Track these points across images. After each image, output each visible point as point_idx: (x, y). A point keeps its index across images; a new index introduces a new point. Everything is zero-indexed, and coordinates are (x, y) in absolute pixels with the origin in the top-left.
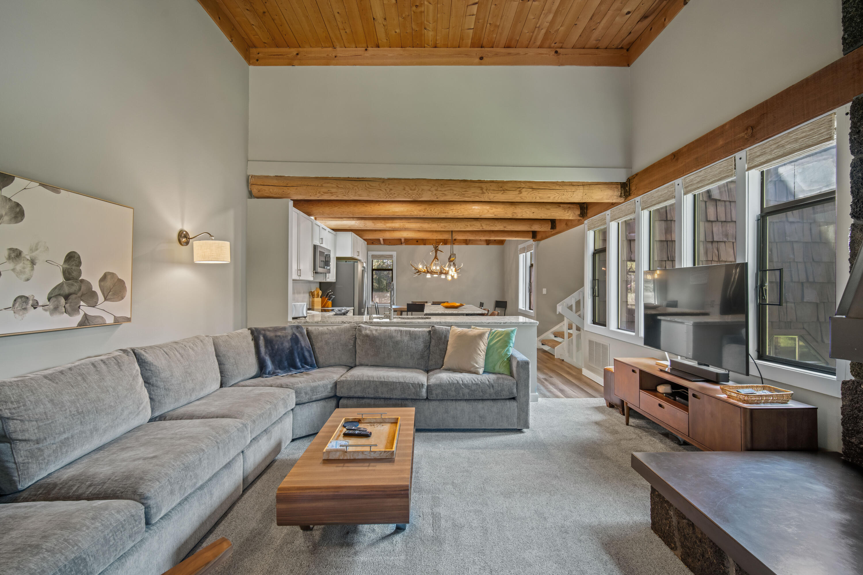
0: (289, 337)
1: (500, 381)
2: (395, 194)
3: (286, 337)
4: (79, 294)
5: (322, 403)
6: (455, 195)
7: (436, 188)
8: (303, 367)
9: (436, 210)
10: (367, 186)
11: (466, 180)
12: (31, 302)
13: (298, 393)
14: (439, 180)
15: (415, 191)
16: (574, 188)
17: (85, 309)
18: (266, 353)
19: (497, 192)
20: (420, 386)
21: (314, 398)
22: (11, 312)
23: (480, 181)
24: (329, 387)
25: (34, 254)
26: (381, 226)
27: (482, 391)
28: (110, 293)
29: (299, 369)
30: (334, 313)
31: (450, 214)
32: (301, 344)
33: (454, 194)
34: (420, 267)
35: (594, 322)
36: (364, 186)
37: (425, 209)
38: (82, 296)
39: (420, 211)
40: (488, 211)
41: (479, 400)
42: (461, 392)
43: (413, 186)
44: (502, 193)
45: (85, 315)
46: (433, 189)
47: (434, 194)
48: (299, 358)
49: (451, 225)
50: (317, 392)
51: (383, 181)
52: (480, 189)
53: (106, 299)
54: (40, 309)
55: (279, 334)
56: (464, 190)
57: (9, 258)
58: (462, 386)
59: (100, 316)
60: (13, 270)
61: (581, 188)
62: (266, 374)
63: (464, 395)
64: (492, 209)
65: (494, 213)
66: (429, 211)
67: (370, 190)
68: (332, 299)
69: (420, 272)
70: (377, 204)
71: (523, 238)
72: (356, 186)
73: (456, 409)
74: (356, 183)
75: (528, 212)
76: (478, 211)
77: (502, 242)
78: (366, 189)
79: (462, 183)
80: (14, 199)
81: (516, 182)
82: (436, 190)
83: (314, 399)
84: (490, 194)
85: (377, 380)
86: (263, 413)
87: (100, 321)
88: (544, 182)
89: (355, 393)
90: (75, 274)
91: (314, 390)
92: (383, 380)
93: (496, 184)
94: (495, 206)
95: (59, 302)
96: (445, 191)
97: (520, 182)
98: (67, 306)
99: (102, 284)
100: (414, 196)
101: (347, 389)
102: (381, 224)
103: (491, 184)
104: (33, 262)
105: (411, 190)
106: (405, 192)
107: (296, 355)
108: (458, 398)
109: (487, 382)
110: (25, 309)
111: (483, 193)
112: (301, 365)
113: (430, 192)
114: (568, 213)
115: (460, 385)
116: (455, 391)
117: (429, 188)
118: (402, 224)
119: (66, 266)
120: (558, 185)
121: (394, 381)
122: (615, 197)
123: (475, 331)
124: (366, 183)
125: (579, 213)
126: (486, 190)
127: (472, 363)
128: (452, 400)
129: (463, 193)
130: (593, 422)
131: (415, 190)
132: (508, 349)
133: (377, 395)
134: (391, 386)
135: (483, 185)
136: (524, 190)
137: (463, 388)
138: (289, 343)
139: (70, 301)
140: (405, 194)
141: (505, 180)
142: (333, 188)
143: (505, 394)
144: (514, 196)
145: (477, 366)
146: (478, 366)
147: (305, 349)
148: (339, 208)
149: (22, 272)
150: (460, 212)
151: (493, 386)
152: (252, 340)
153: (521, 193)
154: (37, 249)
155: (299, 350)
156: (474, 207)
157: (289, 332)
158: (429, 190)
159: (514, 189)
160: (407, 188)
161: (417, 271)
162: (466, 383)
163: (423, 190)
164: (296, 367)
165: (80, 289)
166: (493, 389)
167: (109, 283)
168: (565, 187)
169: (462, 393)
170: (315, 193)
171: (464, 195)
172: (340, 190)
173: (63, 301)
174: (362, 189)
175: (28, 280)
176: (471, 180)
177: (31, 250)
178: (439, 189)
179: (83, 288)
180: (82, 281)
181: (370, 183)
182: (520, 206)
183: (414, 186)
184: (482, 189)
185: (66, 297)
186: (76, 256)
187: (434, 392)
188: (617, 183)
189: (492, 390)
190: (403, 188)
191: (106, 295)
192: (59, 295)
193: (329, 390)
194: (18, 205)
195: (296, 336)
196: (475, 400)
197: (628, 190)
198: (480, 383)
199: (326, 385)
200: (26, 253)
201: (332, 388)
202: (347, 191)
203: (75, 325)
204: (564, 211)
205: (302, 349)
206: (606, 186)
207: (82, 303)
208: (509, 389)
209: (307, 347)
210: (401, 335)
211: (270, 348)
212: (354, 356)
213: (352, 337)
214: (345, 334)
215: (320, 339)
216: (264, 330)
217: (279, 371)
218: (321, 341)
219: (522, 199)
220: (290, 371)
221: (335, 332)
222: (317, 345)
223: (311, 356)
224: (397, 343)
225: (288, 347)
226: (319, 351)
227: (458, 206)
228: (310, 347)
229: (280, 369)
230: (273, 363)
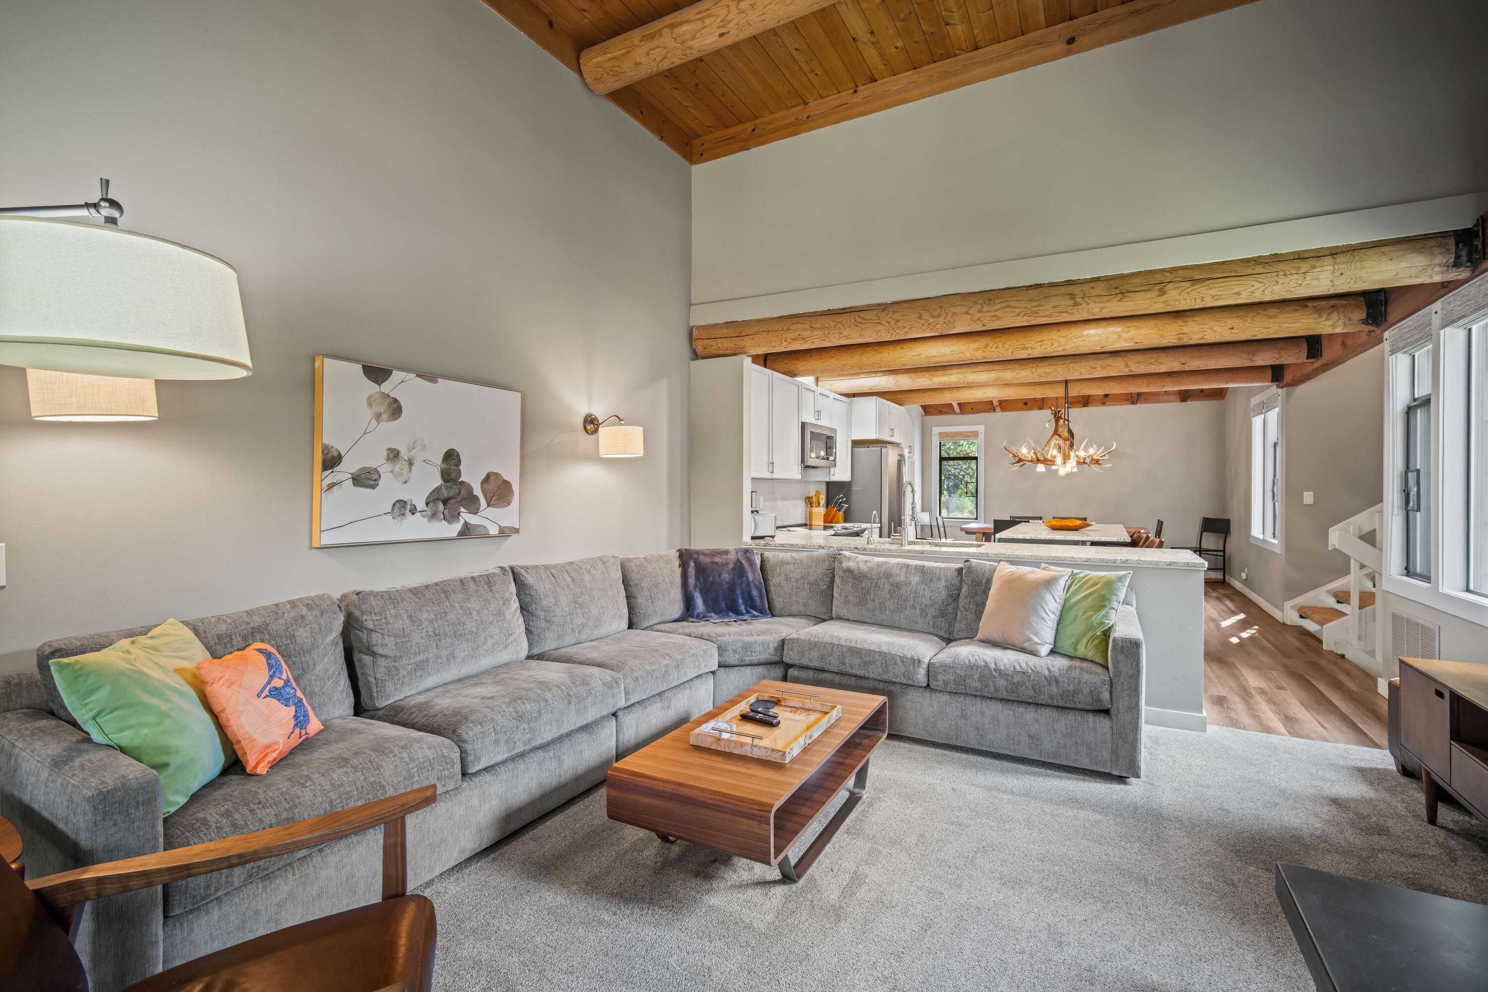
0: (731, 566)
1: (1073, 674)
2: (904, 327)
3: (727, 564)
4: (459, 499)
5: (760, 670)
6: (1018, 315)
7: (978, 307)
8: (748, 612)
9: (1007, 345)
10: (858, 319)
11: (1040, 284)
12: (409, 507)
13: (721, 650)
14: (985, 291)
15: (941, 319)
16: (1304, 266)
17: (465, 516)
19: (1108, 298)
20: (914, 662)
21: (748, 659)
22: (389, 518)
23: (1070, 283)
24: (772, 646)
25: (411, 454)
26: (924, 383)
28: (494, 498)
29: (742, 614)
30: (833, 532)
31: (1035, 350)
32: (747, 577)
33: (1014, 314)
34: (1024, 451)
35: (1408, 571)
36: (853, 321)
37: (987, 346)
38: (461, 501)
39: (976, 350)
40: (1120, 337)
42: (991, 684)
43: (935, 310)
44: (1118, 298)
45: (466, 523)
46: (971, 311)
47: (975, 318)
48: (743, 598)
49: (1060, 370)
50: (752, 652)
51: (884, 307)
52: (1069, 297)
53: (489, 505)
54: (418, 515)
55: (717, 559)
56: (1035, 304)
57: (388, 459)
58: (995, 673)
59: (481, 526)
60: (392, 471)
61: (1328, 260)
62: (693, 618)
63: (996, 689)
64: (1128, 332)
65: (1132, 339)
66: (993, 349)
67: (862, 326)
68: (843, 509)
69: (1024, 460)
70: (900, 347)
71: (1247, 382)
72: (840, 322)
73: (982, 713)
74: (839, 318)
75: (1218, 329)
76: (1097, 338)
77: (1219, 394)
78: (856, 326)
79: (1031, 292)
80: (391, 395)
81: (1151, 272)
82: (980, 311)
83: (747, 662)
84: (1092, 305)
85: (844, 644)
86: (654, 671)
87: (483, 531)
88: (1223, 263)
89: (810, 661)
90: (453, 475)
91: (747, 647)
92: (853, 645)
93: (1105, 282)
94: (1134, 324)
95: (437, 507)
96: (997, 310)
97: (1162, 271)
98: (446, 512)
99: (485, 486)
100: (939, 326)
101: (798, 653)
102: (924, 380)
103: (1093, 284)
104: (411, 463)
105: (933, 317)
106: (922, 322)
107: (738, 592)
108: (986, 694)
109: (1047, 673)
110: (403, 514)
111: (1076, 304)
112: (745, 609)
113: (968, 317)
114: (1327, 320)
115: (991, 670)
116: (979, 680)
117: (965, 309)
118: (961, 376)
119: (444, 466)
120: (1260, 263)
121: (872, 648)
122: (1437, 269)
124: (856, 314)
125: (1363, 315)
126: (1083, 298)
127: (1027, 632)
128: (976, 696)
129: (1033, 309)
130: (1326, 798)
131: (939, 316)
133: (842, 668)
134: (866, 656)
135: (1076, 290)
136: (1171, 286)
137: (995, 677)
138: (729, 574)
139: (449, 506)
140: (923, 325)
141: (1126, 272)
142: (804, 329)
144: (1148, 301)
145: (1037, 640)
146: (1040, 639)
147: (752, 585)
148: (837, 359)
149: (400, 474)
150: (1056, 344)
151: (1057, 682)
152: (680, 566)
153: (1163, 295)
154: (414, 448)
155: (744, 585)
156: (1086, 332)
157: (732, 556)
158: (967, 313)
159: (1146, 288)
160: (925, 315)
161: (1017, 459)
162: (1002, 668)
163: (954, 314)
164: (737, 612)
165: (459, 493)
166: (1058, 687)
167: (492, 485)
168: (1280, 266)
169: (994, 686)
170: (779, 343)
171: (1037, 313)
172: (816, 333)
173: (441, 506)
174: (849, 327)
175: (406, 482)
176: (1049, 283)
177: (409, 450)
178: (986, 308)
179: (463, 492)
180: (462, 483)
181: (862, 314)
182: (1196, 318)
183: (939, 310)
184: (1072, 296)
185: (445, 502)
186: (455, 454)
187: (940, 677)
188: (1443, 235)
189: (1055, 689)
190: (918, 316)
191: (489, 500)
192: (438, 499)
193: (772, 650)
194: (396, 400)
195: (742, 564)
197: (1480, 247)
198: (1030, 671)
199: (768, 644)
200: (404, 454)
201: (776, 649)
202: (827, 332)
203: (454, 534)
204: (1316, 316)
205: (748, 584)
206: (1406, 246)
207: (462, 509)
208: (1091, 692)
209: (757, 583)
210: (906, 573)
211: (702, 580)
212: (829, 603)
213: (828, 572)
214: (816, 566)
215: (778, 571)
216: (698, 553)
217: (713, 614)
218: (780, 574)
219: (1168, 305)
220: (729, 616)
221: (802, 561)
222: (774, 581)
223: (761, 597)
224: (897, 586)
225: (727, 580)
226: (775, 590)
227: (1053, 332)
228: (761, 583)
229: (715, 612)
230: (705, 602)
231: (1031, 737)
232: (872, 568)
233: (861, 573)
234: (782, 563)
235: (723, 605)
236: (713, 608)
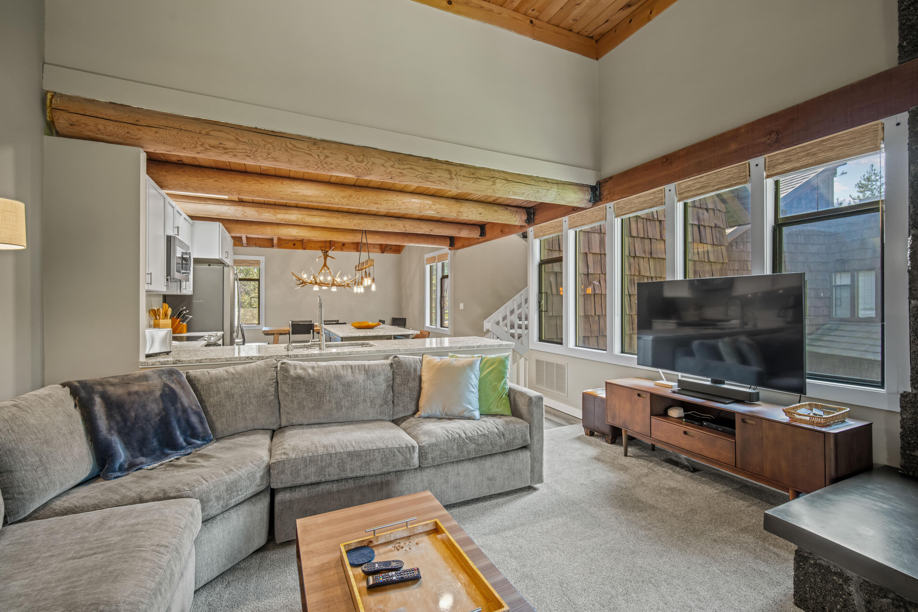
0: (158, 393)
1: (510, 427)
2: (331, 164)
3: (151, 392)
5: (245, 507)
6: (416, 176)
7: (391, 163)
8: (189, 443)
9: (365, 198)
10: (289, 145)
11: (431, 159)
14: (395, 153)
15: (363, 164)
16: (549, 186)
18: (110, 429)
19: (469, 179)
20: (408, 450)
21: (233, 501)
23: (447, 163)
24: (259, 475)
27: (491, 444)
29: (182, 448)
31: (383, 206)
32: (181, 403)
33: (414, 175)
34: (304, 276)
35: (540, 340)
36: (284, 145)
37: (351, 196)
39: (343, 197)
41: (486, 456)
42: (465, 449)
43: (359, 156)
44: (473, 181)
46: (386, 164)
47: (388, 171)
48: (180, 427)
50: (237, 491)
51: (315, 142)
52: (448, 172)
55: (135, 388)
56: (429, 171)
61: (556, 186)
62: (114, 472)
63: (468, 452)
67: (293, 152)
68: (187, 320)
71: (440, 245)
72: (271, 143)
73: (458, 474)
74: (270, 139)
76: (419, 205)
77: (399, 250)
78: (286, 150)
79: (426, 162)
81: (488, 169)
82: (392, 167)
84: (459, 181)
85: (341, 450)
88: (519, 174)
91: (232, 487)
93: (468, 169)
96: (404, 169)
97: (493, 170)
100: (359, 170)
103: (461, 168)
105: (357, 161)
106: (348, 163)
107: (175, 424)
108: (461, 459)
111: (451, 179)
112: (185, 440)
113: (384, 169)
114: (515, 218)
115: (464, 439)
116: (457, 449)
117: (383, 162)
120: (533, 179)
121: (369, 447)
122: (585, 201)
123: (463, 359)
124: (288, 141)
125: (526, 218)
126: (456, 175)
127: (465, 405)
128: (453, 462)
129: (427, 175)
131: (362, 162)
132: (505, 381)
134: (366, 457)
135: (452, 169)
136: (498, 181)
138: (158, 404)
140: (348, 166)
141: (477, 166)
142: (228, 140)
143: (519, 443)
144: (486, 187)
145: (472, 409)
146: (473, 407)
147: (189, 411)
150: (396, 204)
152: (76, 406)
153: (494, 185)
155: (180, 413)
157: (156, 383)
158: (383, 165)
159: (487, 178)
160: (351, 158)
161: (301, 281)
163: (373, 163)
164: (176, 447)
168: (540, 183)
169: (467, 450)
170: (193, 145)
171: (428, 178)
172: (241, 146)
174: (280, 150)
176: (436, 160)
178: (396, 166)
181: (294, 142)
183: (362, 157)
184: (450, 173)
187: (430, 455)
188: (587, 186)
190: (345, 157)
193: (258, 481)
195: (172, 390)
196: (481, 457)
197: (598, 195)
199: (254, 475)
201: (262, 477)
202: (254, 149)
205: (185, 411)
206: (578, 188)
209: (194, 407)
210: (352, 373)
211: (119, 418)
212: (278, 413)
213: (271, 382)
214: (259, 378)
215: (215, 390)
216: (101, 384)
217: (142, 459)
218: (218, 392)
219: (494, 192)
220: (167, 455)
221: (241, 375)
222: (211, 401)
223: (201, 422)
224: (348, 385)
225: (156, 411)
226: (214, 411)
227: (394, 196)
228: (198, 407)
229: (143, 455)
230: (127, 445)
231: (490, 479)
232: (321, 374)
233: (313, 379)
234: (218, 380)
235: (155, 443)
236: (140, 450)
